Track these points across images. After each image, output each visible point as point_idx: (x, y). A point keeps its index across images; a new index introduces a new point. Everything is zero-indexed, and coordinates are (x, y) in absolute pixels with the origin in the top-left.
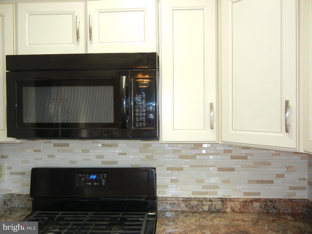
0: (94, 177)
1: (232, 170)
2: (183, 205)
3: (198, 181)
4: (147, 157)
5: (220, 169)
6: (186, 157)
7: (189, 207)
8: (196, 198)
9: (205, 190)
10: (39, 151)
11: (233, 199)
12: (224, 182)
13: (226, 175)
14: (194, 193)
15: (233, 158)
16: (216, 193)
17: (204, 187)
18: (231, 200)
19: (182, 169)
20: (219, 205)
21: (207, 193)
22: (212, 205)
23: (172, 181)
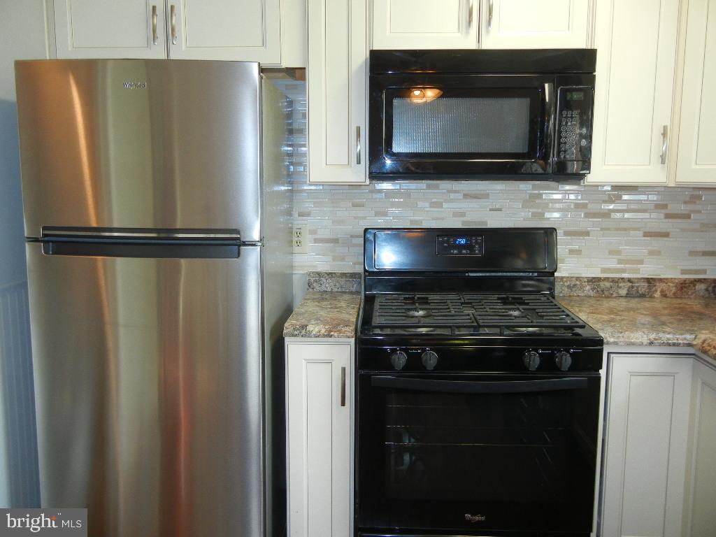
0: (463, 241)
1: (666, 235)
2: (588, 287)
3: (611, 252)
4: (534, 215)
5: (646, 234)
6: (594, 215)
7: (598, 291)
8: (608, 278)
9: (622, 266)
10: (362, 205)
11: (664, 279)
12: (652, 253)
13: (657, 243)
14: (604, 271)
15: (668, 216)
16: (637, 271)
17: (620, 262)
18: (661, 280)
19: (587, 234)
20: (643, 287)
21: (624, 271)
22: (633, 287)
23: (571, 252)
